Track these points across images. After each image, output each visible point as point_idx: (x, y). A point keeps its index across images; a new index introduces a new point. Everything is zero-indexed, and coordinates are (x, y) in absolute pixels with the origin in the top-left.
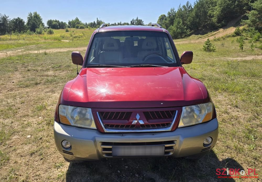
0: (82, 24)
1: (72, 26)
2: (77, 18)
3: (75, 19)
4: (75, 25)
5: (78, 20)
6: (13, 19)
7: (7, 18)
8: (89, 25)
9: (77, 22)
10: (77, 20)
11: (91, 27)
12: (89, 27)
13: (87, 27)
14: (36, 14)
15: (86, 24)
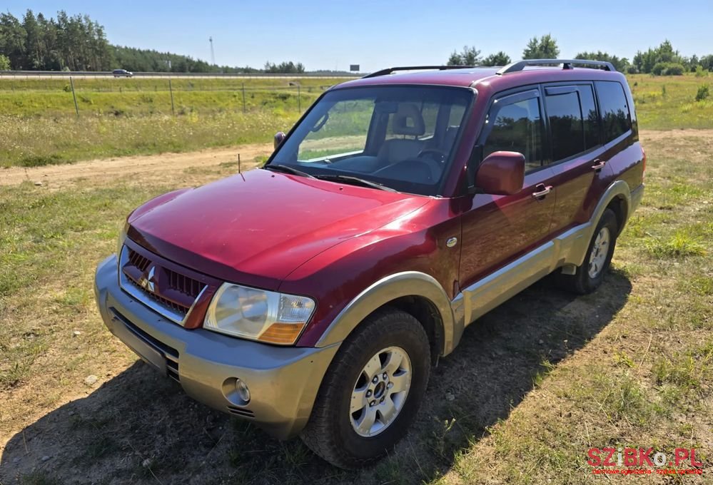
0: (678, 60)
1: (642, 67)
2: (667, 43)
3: (659, 47)
4: (654, 64)
5: (671, 48)
6: (488, 56)
7: (476, 55)
8: (700, 63)
9: (663, 54)
10: (667, 48)
11: (707, 70)
12: (699, 68)
13: (693, 70)
14: (547, 42)
15: (694, 59)
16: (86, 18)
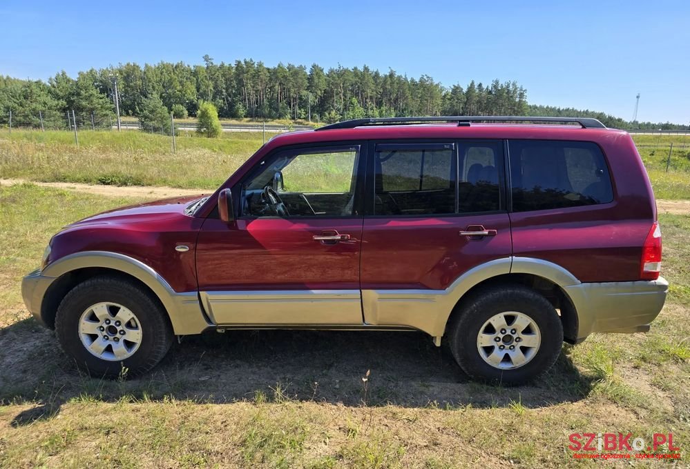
16: (514, 84)
